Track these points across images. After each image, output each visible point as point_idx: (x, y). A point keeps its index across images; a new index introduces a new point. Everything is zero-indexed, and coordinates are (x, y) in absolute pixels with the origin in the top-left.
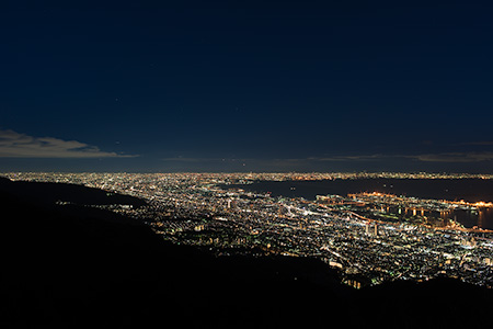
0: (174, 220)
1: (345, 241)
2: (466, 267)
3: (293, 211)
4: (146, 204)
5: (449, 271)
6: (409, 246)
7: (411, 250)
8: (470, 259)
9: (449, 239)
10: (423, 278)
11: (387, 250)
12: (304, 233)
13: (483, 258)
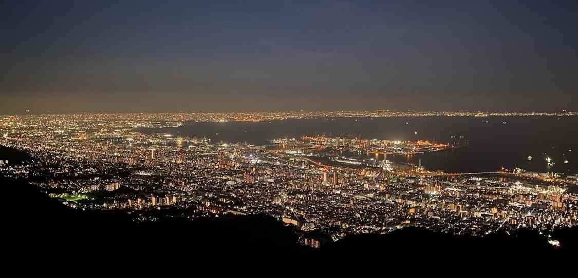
0: (74, 179)
1: (301, 193)
2: (430, 215)
3: (237, 160)
4: (30, 158)
5: (413, 220)
6: (371, 195)
7: (373, 200)
8: (434, 206)
9: (413, 184)
10: (387, 230)
11: (347, 201)
12: (251, 186)
13: (447, 203)
